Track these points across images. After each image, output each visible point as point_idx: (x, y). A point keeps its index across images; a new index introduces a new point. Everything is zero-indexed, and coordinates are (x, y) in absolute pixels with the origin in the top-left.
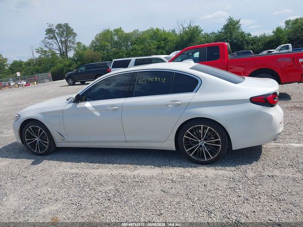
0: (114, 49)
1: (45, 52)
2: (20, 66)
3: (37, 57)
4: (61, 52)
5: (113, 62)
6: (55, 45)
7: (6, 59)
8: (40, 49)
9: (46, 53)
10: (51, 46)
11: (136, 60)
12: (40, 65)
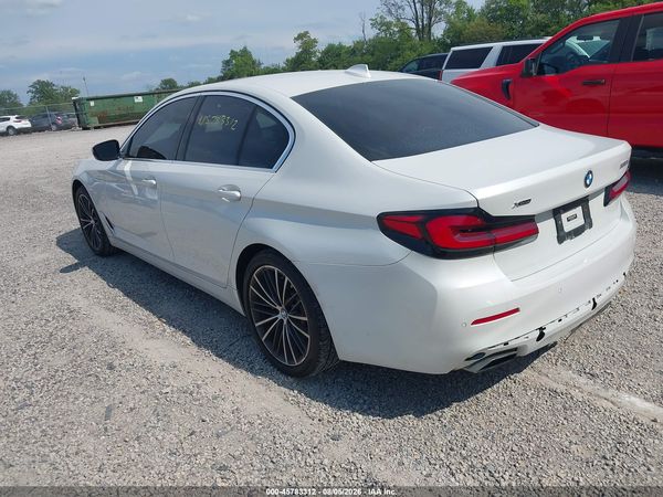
0: (540, 17)
1: (388, 25)
2: (339, 55)
3: (372, 37)
4: (417, 25)
5: (450, 54)
6: (407, 8)
7: (315, 41)
8: (379, 19)
9: (388, 28)
10: (400, 11)
11: (504, 48)
12: (373, 55)
